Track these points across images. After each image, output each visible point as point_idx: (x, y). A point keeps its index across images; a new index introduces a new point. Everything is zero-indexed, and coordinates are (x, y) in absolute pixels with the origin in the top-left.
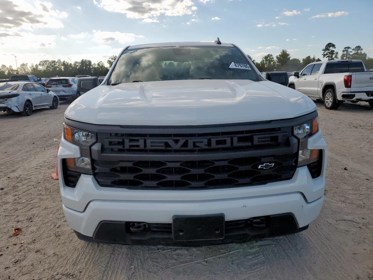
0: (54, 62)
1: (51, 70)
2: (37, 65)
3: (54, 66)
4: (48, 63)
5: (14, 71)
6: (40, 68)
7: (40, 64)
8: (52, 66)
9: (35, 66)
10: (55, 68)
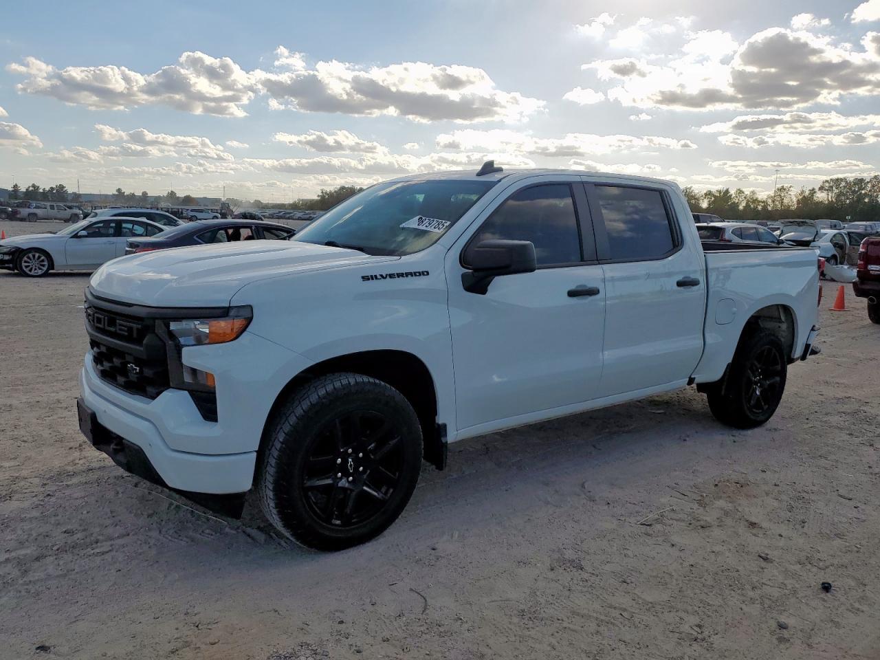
0: (862, 180)
1: (848, 201)
2: (813, 189)
3: (858, 191)
4: (843, 184)
5: (760, 202)
6: (821, 196)
7: (821, 188)
8: (854, 192)
9: (807, 193)
10: (861, 197)
